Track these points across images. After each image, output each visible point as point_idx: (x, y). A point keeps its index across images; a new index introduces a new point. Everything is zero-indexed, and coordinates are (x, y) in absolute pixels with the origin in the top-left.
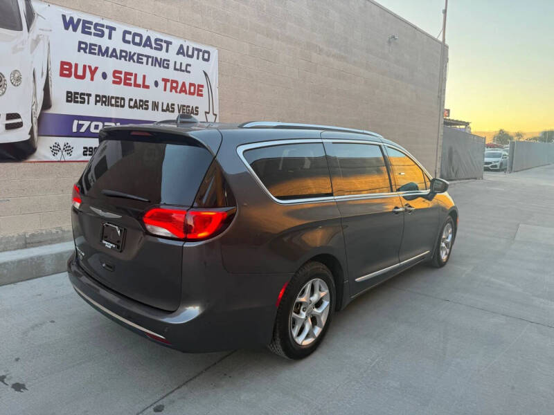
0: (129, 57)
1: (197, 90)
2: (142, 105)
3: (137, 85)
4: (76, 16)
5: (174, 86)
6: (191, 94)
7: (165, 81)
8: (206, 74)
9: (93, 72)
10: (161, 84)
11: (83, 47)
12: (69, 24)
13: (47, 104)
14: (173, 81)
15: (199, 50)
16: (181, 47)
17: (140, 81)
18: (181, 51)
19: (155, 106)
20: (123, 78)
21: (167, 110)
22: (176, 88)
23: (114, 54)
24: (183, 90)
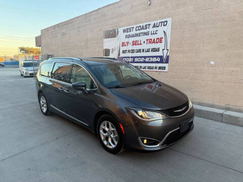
0: (137, 35)
1: (160, 40)
2: (139, 51)
3: (138, 44)
4: (126, 28)
5: (150, 41)
6: (157, 43)
7: (147, 40)
8: (164, 32)
9: (128, 43)
10: (146, 42)
11: (127, 37)
12: (124, 31)
13: (119, 55)
14: (150, 39)
15: (162, 22)
16: (155, 24)
17: (139, 43)
18: (154, 26)
19: (143, 50)
20: (135, 43)
21: (147, 51)
22: (151, 42)
23: (133, 36)
24: (154, 42)
